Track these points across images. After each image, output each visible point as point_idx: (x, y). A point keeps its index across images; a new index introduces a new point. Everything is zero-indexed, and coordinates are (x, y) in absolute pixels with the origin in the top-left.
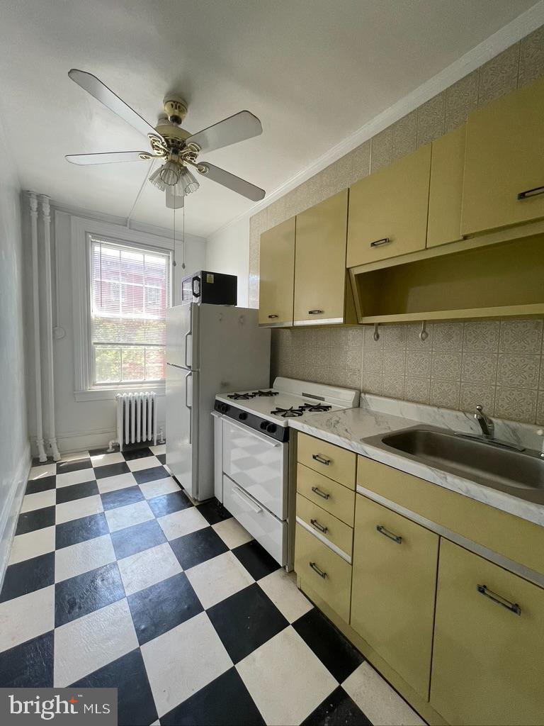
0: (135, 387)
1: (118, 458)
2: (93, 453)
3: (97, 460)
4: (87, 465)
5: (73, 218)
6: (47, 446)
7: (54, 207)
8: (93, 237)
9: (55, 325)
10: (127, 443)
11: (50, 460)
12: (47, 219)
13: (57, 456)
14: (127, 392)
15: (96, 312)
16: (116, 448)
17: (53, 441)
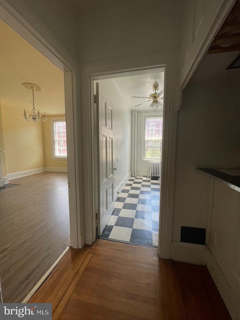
0: (156, 160)
1: (149, 179)
2: (144, 177)
3: (144, 178)
4: (142, 179)
5: (142, 113)
6: (134, 173)
7: (138, 112)
8: (147, 117)
9: (137, 143)
10: (152, 176)
11: (134, 176)
12: (136, 115)
13: (136, 176)
14: (154, 161)
15: (146, 138)
16: (150, 177)
17: (135, 172)
